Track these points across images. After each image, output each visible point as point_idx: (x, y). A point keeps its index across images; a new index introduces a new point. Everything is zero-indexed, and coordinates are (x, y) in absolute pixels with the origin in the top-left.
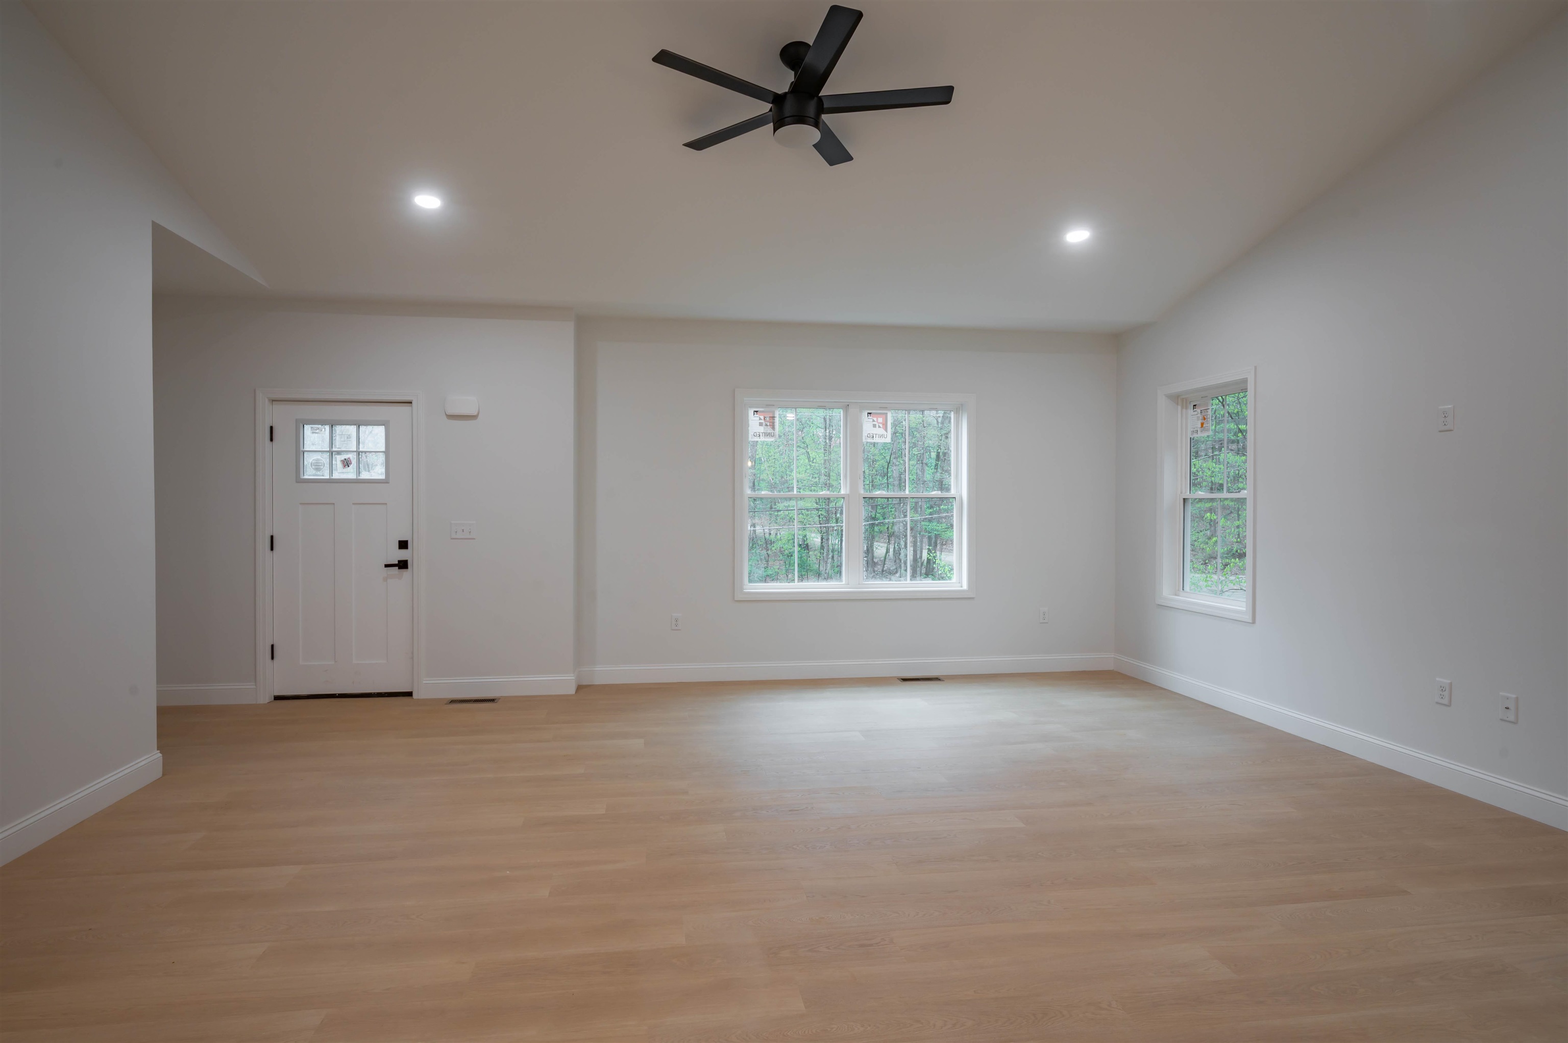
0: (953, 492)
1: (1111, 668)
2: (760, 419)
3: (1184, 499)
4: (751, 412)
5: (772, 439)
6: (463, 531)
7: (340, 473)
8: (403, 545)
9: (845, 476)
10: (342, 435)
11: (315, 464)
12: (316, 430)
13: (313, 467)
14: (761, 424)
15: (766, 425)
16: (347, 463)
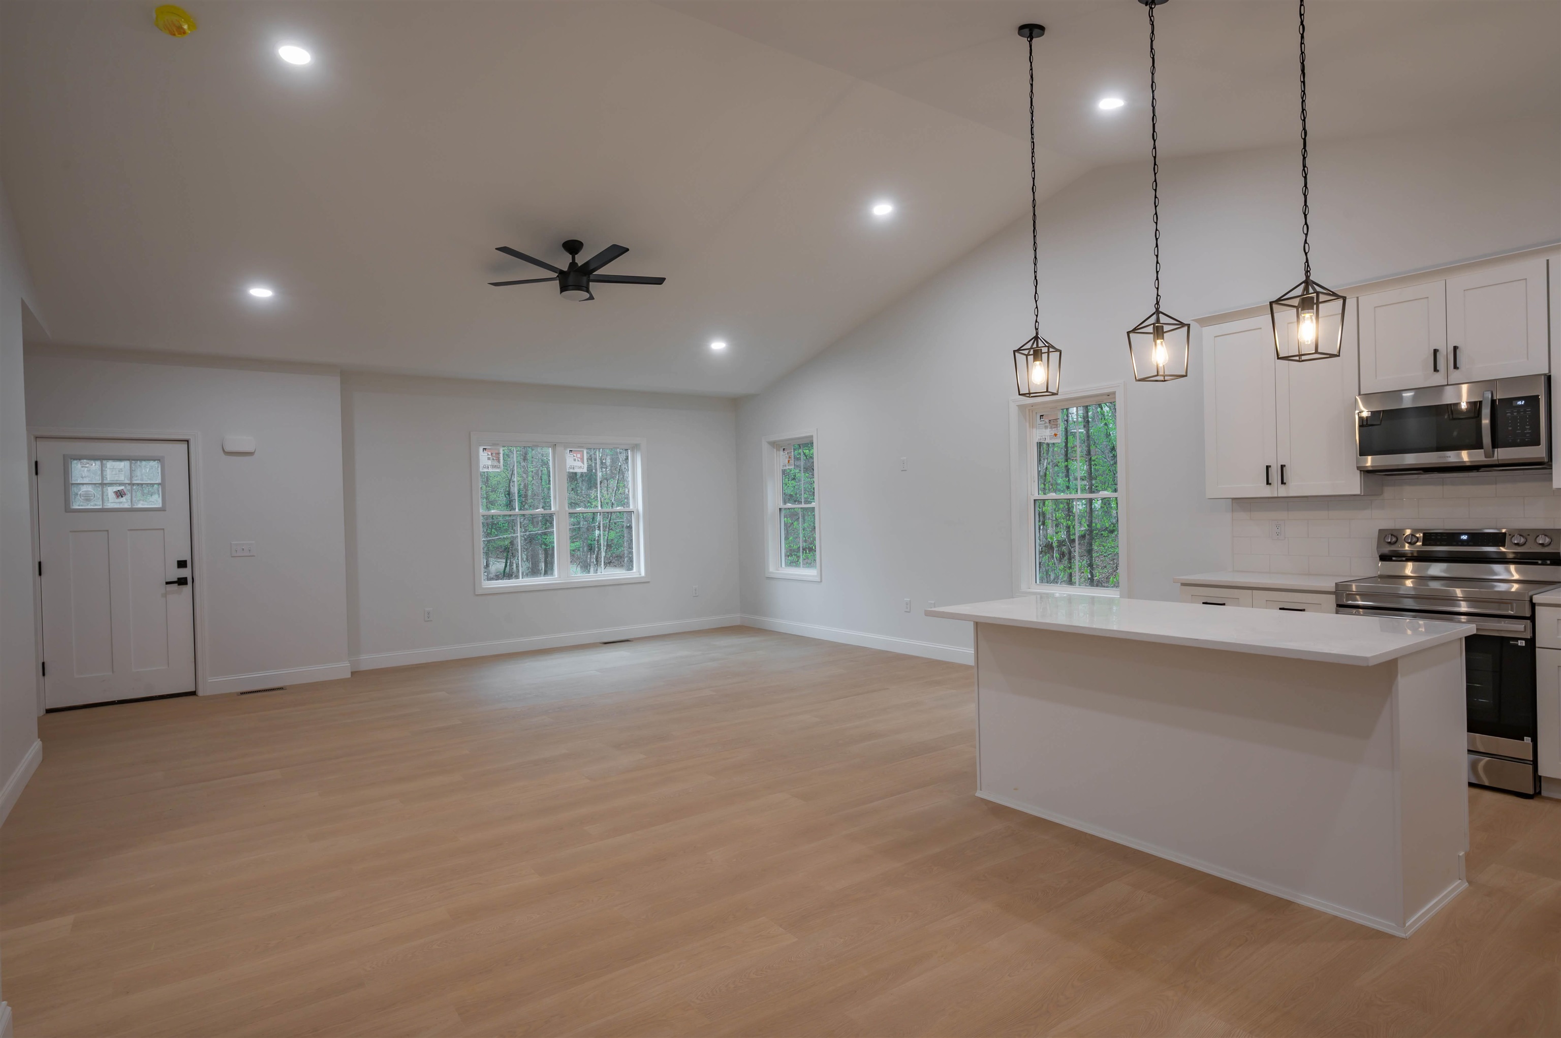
0: (631, 507)
1: (738, 623)
2: (488, 455)
3: (780, 509)
4: (481, 449)
5: (498, 470)
6: (243, 549)
7: (112, 502)
8: (182, 564)
9: (555, 498)
10: (113, 468)
11: (84, 495)
12: (86, 464)
13: (83, 498)
14: (489, 459)
15: (493, 459)
16: (120, 493)
